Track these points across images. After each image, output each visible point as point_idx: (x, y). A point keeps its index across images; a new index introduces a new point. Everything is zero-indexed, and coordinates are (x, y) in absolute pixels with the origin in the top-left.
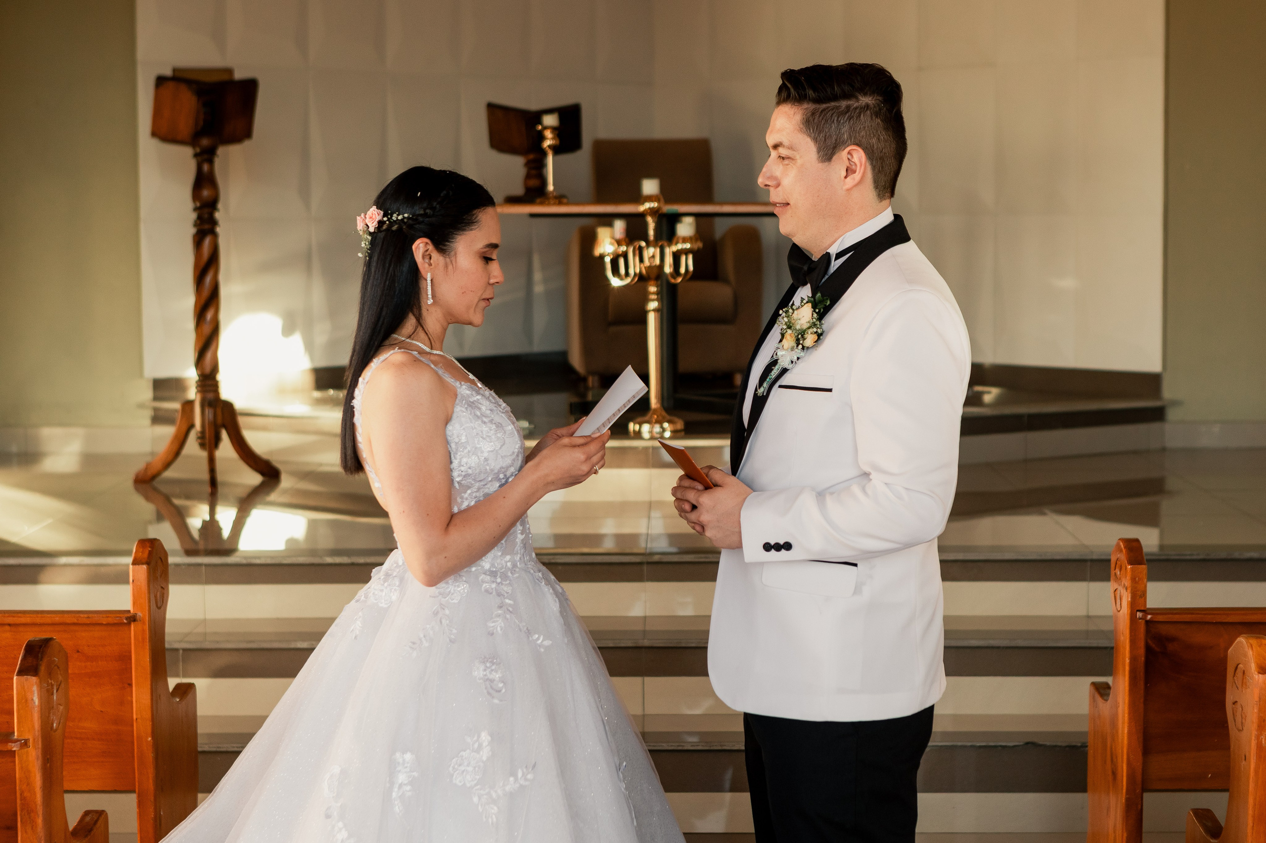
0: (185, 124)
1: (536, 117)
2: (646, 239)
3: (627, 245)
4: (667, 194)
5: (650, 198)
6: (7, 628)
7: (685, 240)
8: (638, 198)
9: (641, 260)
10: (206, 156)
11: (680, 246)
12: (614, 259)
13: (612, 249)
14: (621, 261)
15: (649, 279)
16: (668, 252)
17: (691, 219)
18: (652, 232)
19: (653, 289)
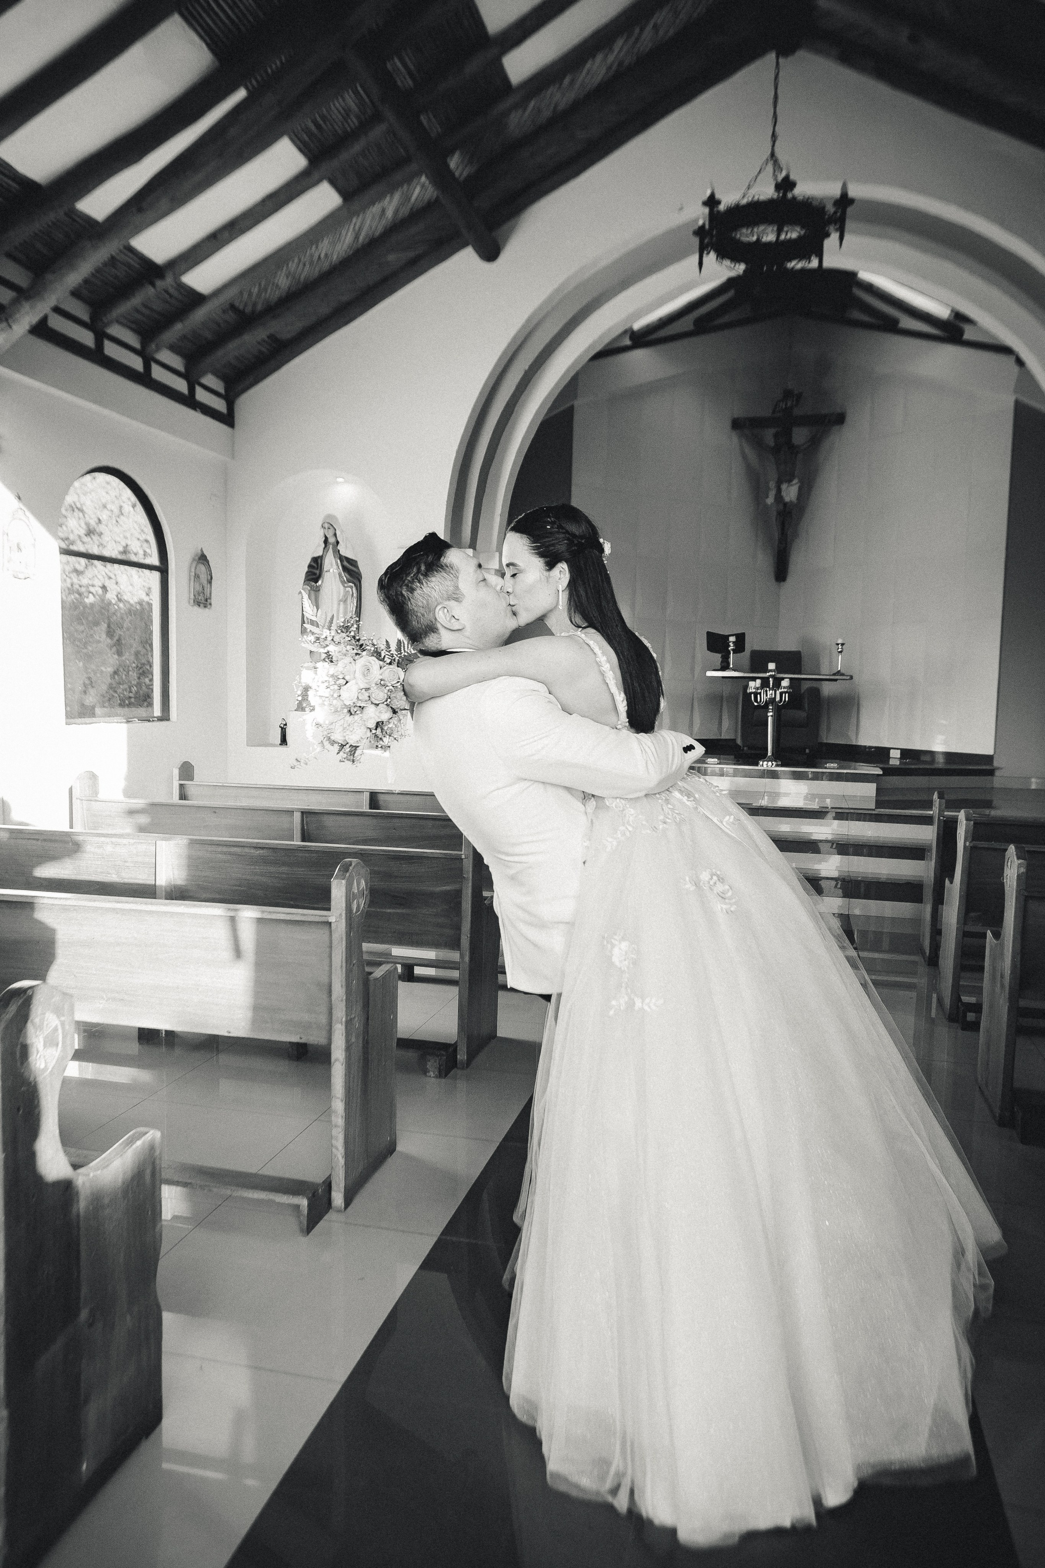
1: (727, 637)
2: (769, 688)
3: (762, 689)
4: (778, 669)
5: (771, 671)
7: (784, 688)
8: (766, 670)
9: (767, 695)
11: (782, 690)
12: (756, 694)
13: (754, 690)
14: (759, 696)
15: (769, 703)
16: (778, 693)
17: (788, 680)
18: (771, 684)
19: (771, 707)
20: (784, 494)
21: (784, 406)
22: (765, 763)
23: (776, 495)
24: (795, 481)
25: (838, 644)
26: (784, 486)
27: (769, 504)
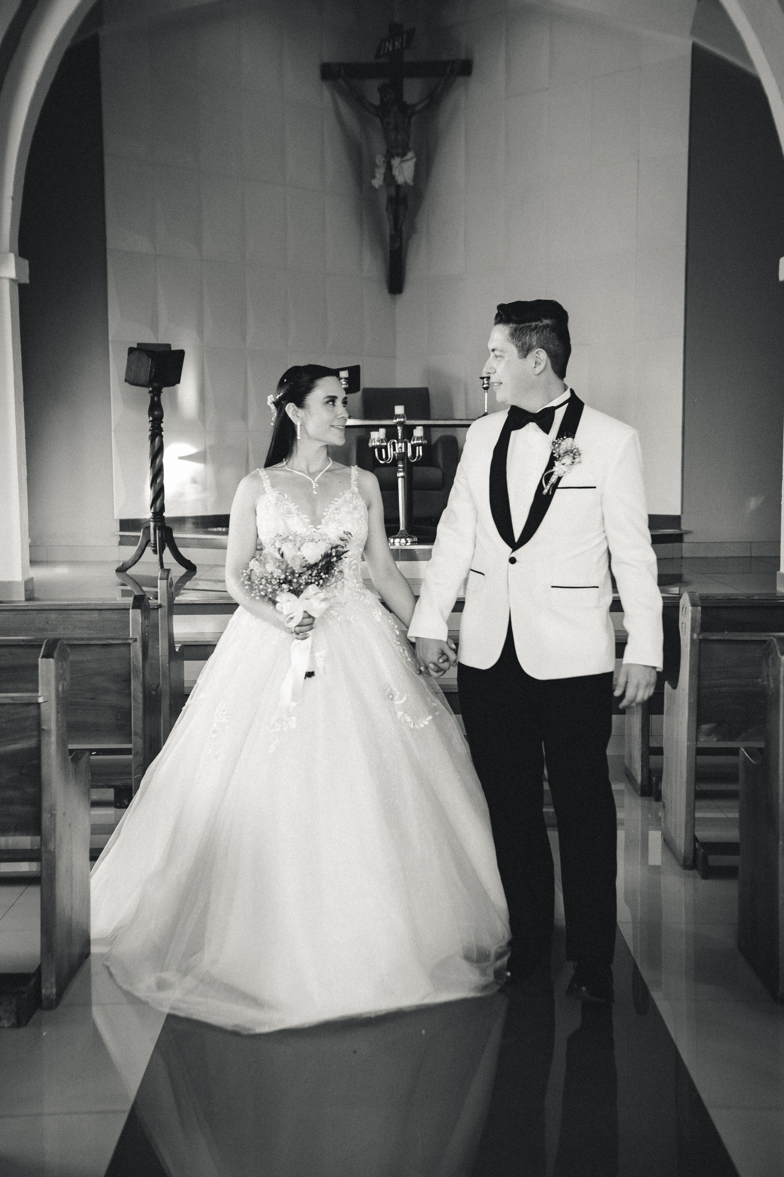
0: (144, 375)
2: (397, 439)
3: (387, 442)
4: (408, 414)
5: (399, 416)
6: (96, 612)
7: (418, 439)
8: (392, 416)
9: (394, 450)
10: (156, 393)
11: (415, 442)
12: (380, 448)
13: (378, 444)
14: (383, 450)
15: (398, 460)
16: (409, 445)
17: (421, 428)
18: (400, 435)
19: (400, 466)
20: (396, 172)
21: (391, 49)
22: (397, 540)
23: (385, 174)
24: (410, 155)
25: (483, 378)
26: (396, 162)
27: (377, 186)
